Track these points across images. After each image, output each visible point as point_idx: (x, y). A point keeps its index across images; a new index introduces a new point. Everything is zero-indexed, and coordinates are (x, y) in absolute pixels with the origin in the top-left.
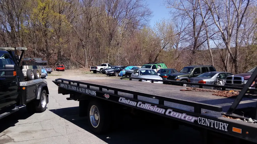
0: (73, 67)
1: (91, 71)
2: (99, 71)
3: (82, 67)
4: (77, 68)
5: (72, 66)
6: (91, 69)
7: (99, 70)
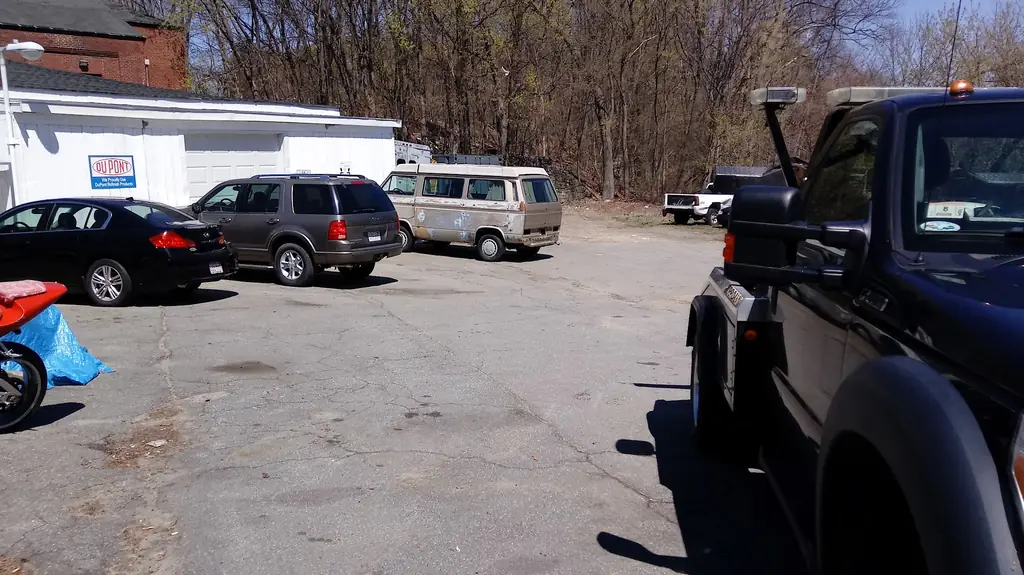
0: (563, 194)
1: (666, 212)
2: (704, 215)
3: (591, 197)
4: (574, 197)
5: (560, 189)
6: (666, 206)
7: (705, 212)
